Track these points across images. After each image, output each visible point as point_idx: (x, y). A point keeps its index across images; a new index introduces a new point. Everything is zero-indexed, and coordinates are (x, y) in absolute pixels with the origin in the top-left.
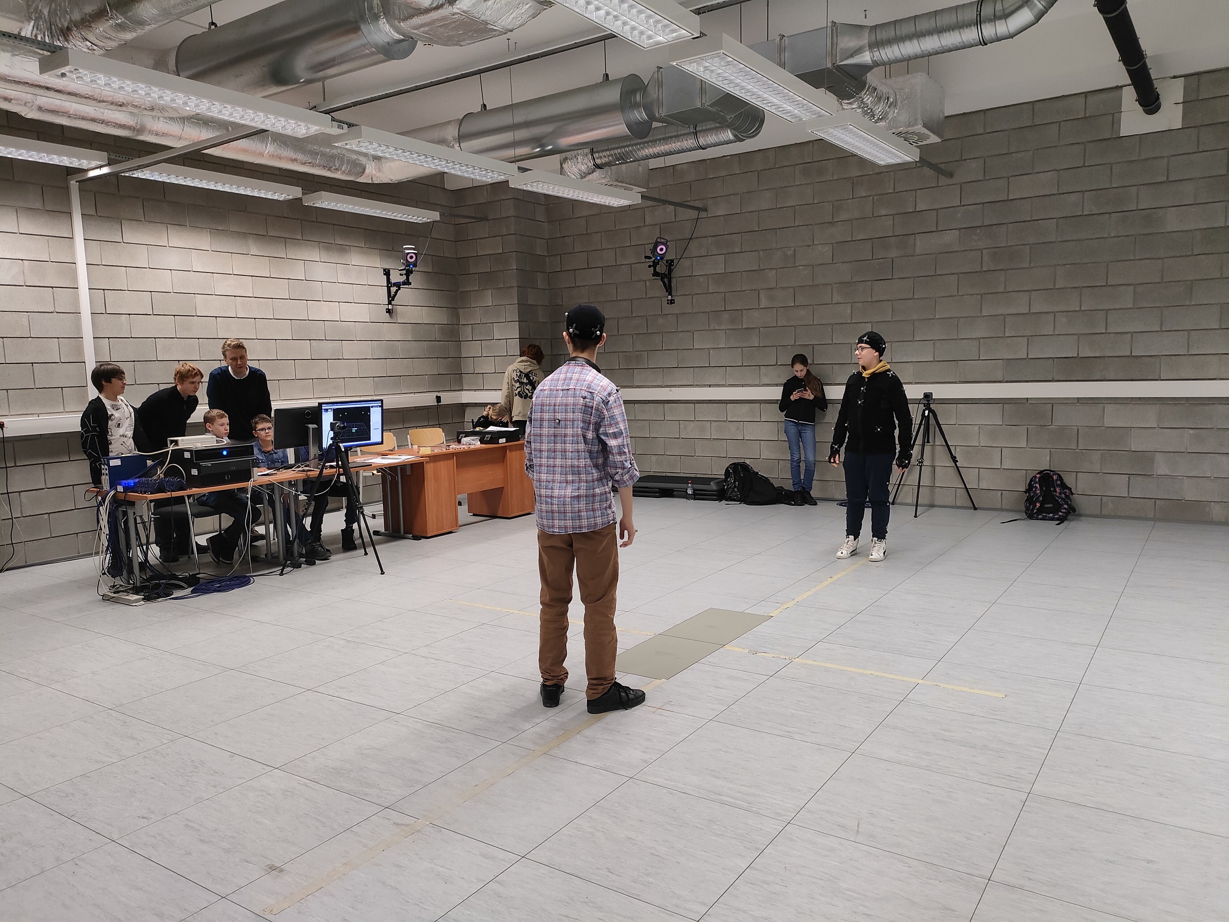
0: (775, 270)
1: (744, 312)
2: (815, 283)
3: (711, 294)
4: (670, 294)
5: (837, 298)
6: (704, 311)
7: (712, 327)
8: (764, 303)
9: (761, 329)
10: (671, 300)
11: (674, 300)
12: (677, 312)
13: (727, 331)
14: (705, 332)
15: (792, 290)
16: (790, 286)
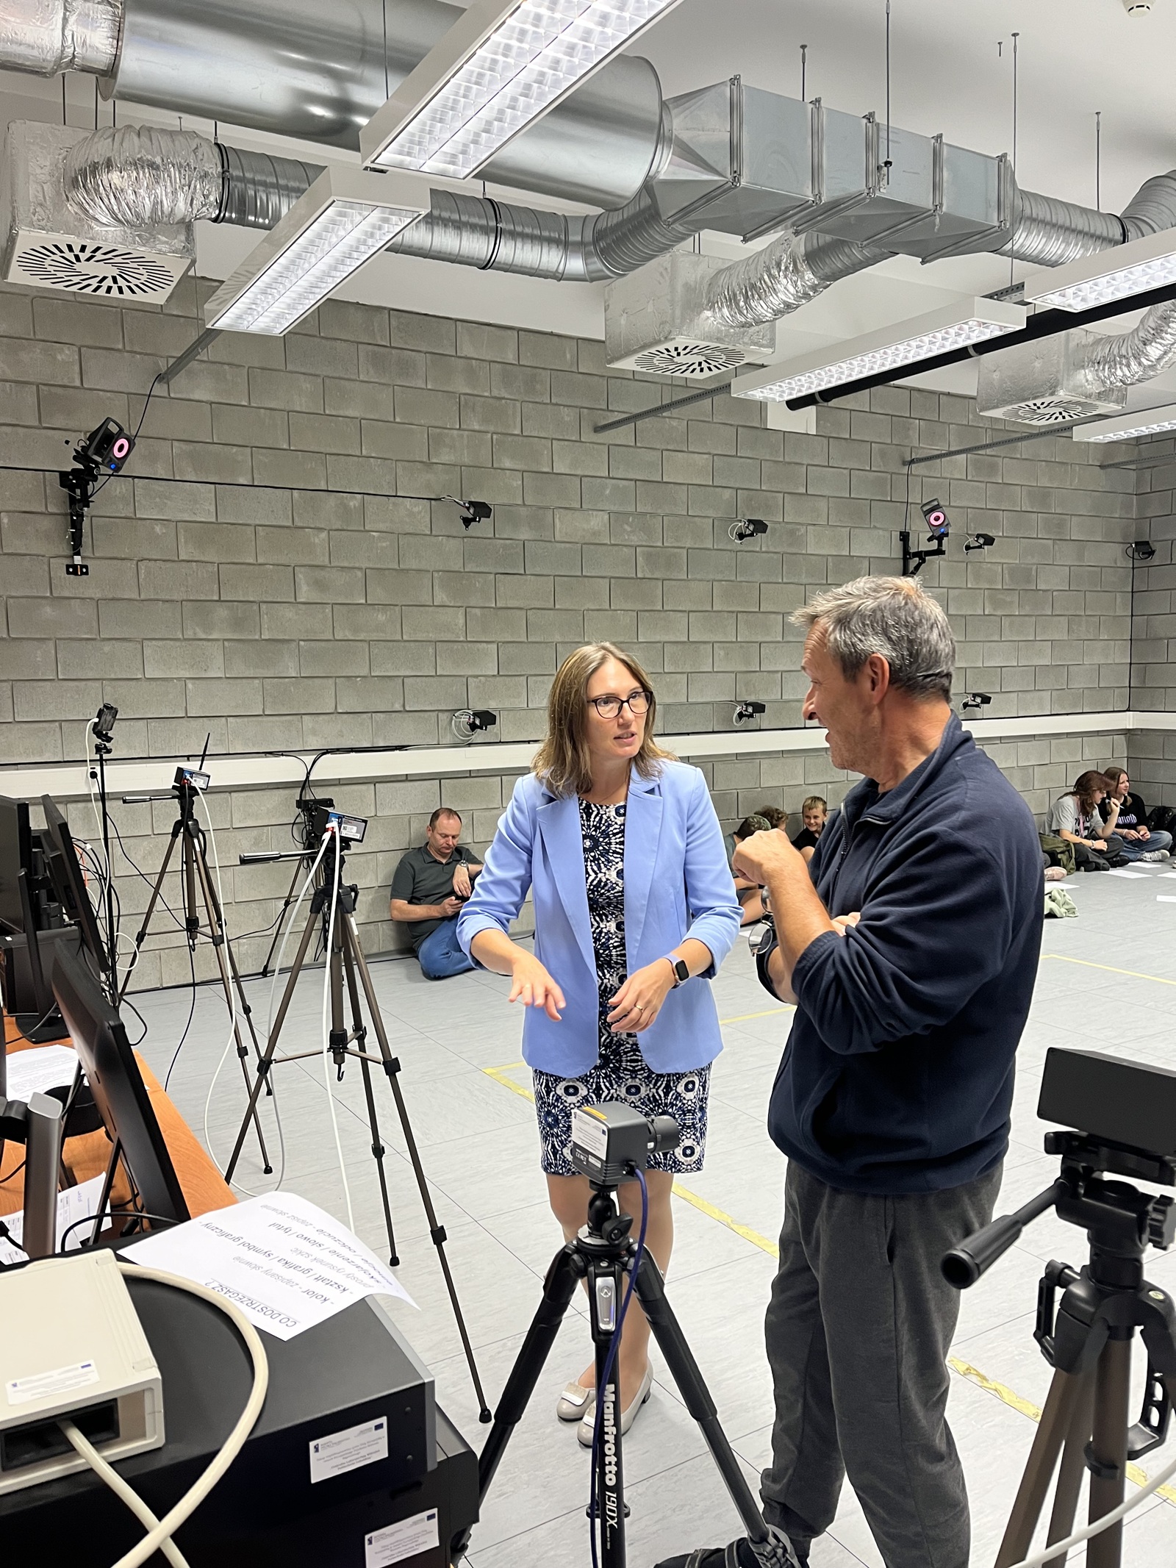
0: (326, 532)
1: (264, 606)
2: (402, 566)
3: (184, 564)
4: (78, 554)
5: (441, 597)
6: (168, 597)
7: (189, 634)
8: (305, 593)
9: (302, 643)
10: (82, 566)
11: (86, 567)
12: (98, 596)
13: (226, 643)
14: (172, 643)
15: (359, 574)
16: (357, 565)
